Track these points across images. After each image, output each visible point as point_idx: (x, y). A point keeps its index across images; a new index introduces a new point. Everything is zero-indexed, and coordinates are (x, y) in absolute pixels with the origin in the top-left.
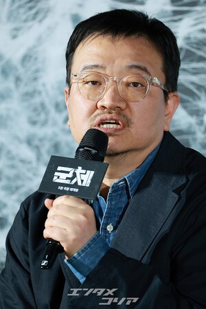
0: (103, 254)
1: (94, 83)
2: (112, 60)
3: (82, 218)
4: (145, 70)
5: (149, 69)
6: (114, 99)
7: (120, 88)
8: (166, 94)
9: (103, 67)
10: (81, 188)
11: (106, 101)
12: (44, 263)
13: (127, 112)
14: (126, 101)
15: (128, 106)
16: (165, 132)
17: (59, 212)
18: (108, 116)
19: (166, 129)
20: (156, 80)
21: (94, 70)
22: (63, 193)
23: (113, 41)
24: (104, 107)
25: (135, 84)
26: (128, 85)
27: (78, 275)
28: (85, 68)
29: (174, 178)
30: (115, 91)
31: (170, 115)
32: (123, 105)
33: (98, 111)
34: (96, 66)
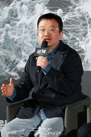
0: (50, 68)
1: (43, 30)
2: (47, 25)
3: (45, 60)
4: (54, 27)
5: (55, 26)
6: (47, 34)
7: (49, 31)
8: (60, 32)
9: (45, 26)
10: (43, 54)
11: (46, 34)
12: (38, 71)
13: (51, 36)
14: (50, 34)
15: (51, 35)
16: (60, 41)
17: (40, 60)
18: (46, 38)
19: (60, 40)
20: (57, 29)
21: (43, 27)
22: (40, 56)
23: (47, 21)
24: (45, 36)
25: (52, 30)
26: (51, 30)
27: (44, 73)
28: (41, 27)
29: (62, 52)
30: (48, 32)
31: (61, 36)
32: (50, 35)
33: (44, 37)
34: (43, 26)
